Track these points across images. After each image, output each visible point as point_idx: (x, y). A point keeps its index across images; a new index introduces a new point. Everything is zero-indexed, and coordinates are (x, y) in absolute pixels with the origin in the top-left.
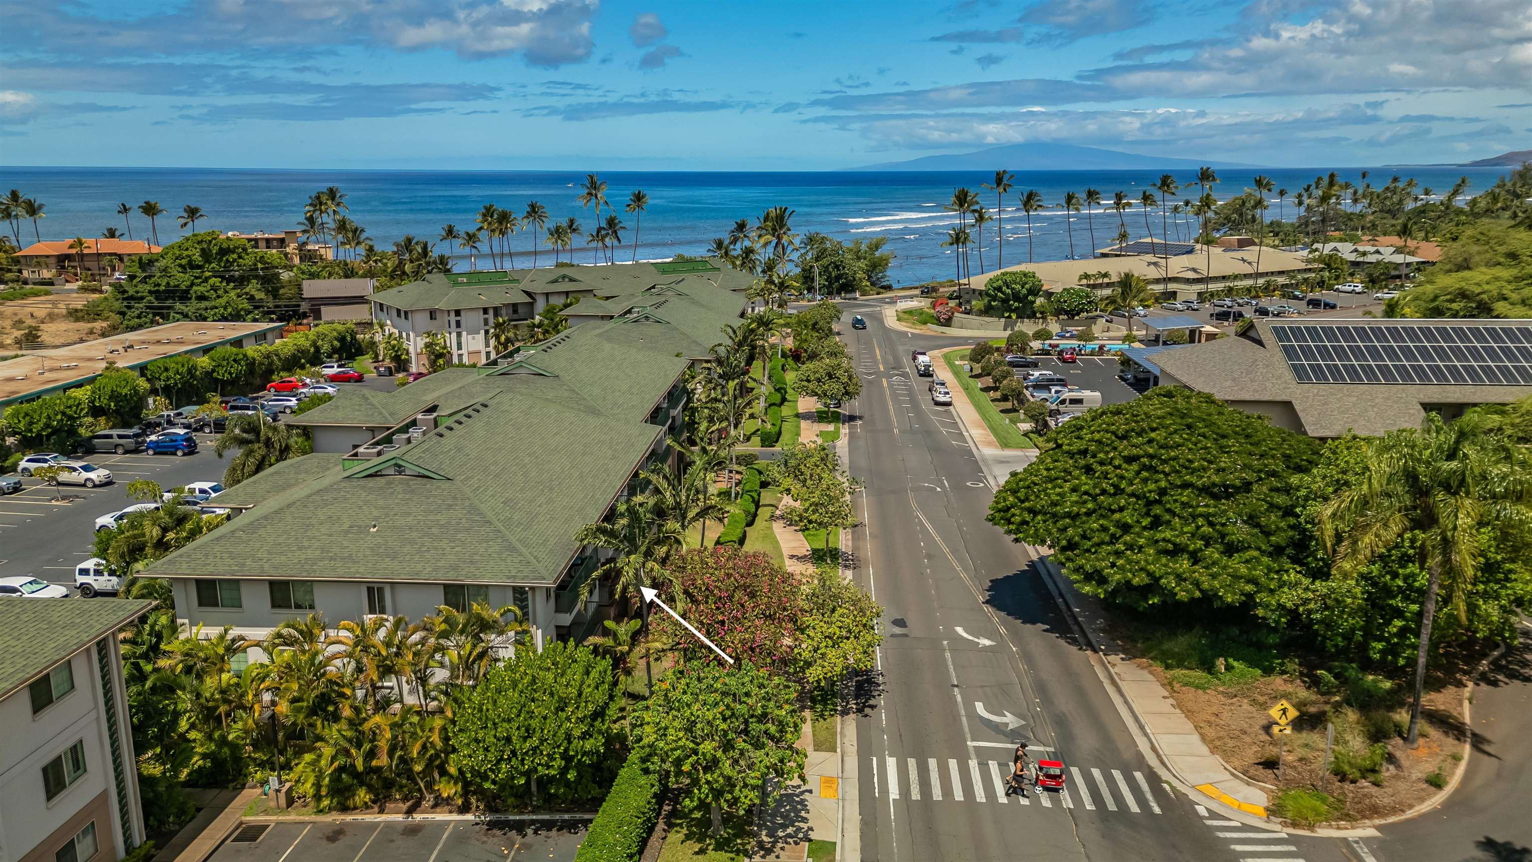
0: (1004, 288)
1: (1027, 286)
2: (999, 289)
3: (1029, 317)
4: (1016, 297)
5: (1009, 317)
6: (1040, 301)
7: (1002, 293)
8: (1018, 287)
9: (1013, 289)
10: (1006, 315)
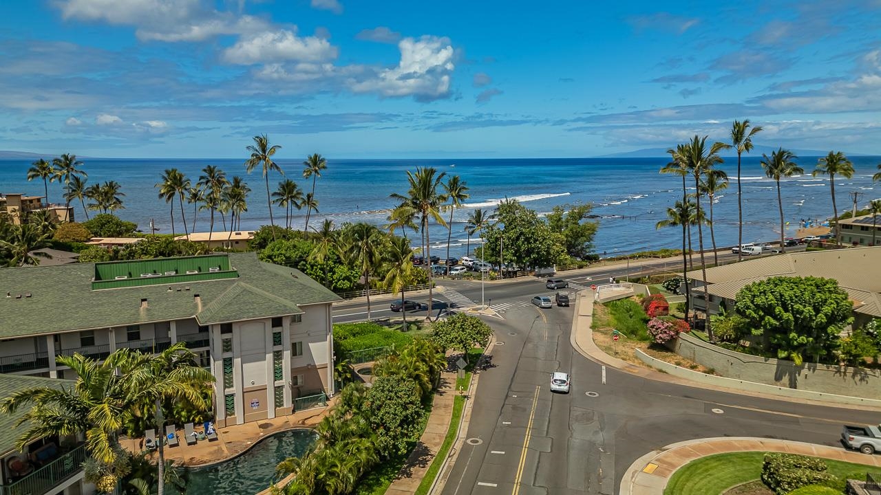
0: (778, 310)
1: (827, 309)
2: (769, 310)
3: (824, 361)
4: (803, 327)
5: (788, 358)
6: (844, 334)
7: (775, 317)
8: (808, 310)
9: (796, 313)
10: (783, 354)
